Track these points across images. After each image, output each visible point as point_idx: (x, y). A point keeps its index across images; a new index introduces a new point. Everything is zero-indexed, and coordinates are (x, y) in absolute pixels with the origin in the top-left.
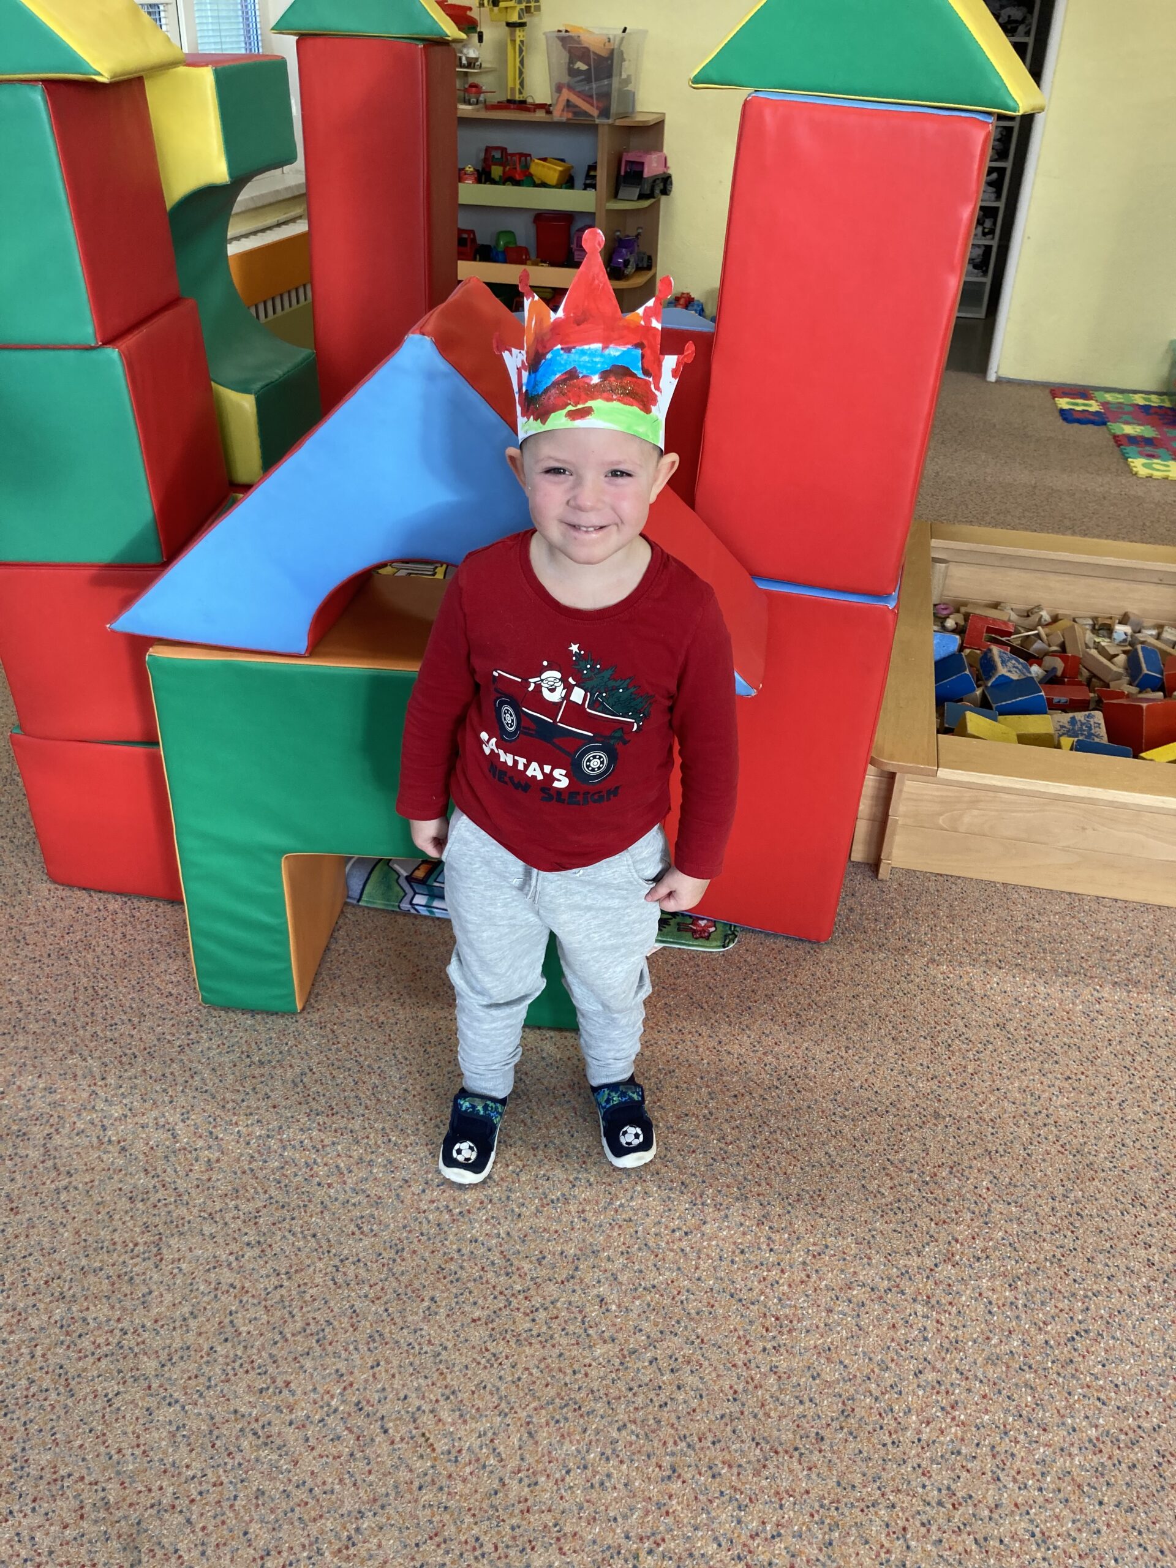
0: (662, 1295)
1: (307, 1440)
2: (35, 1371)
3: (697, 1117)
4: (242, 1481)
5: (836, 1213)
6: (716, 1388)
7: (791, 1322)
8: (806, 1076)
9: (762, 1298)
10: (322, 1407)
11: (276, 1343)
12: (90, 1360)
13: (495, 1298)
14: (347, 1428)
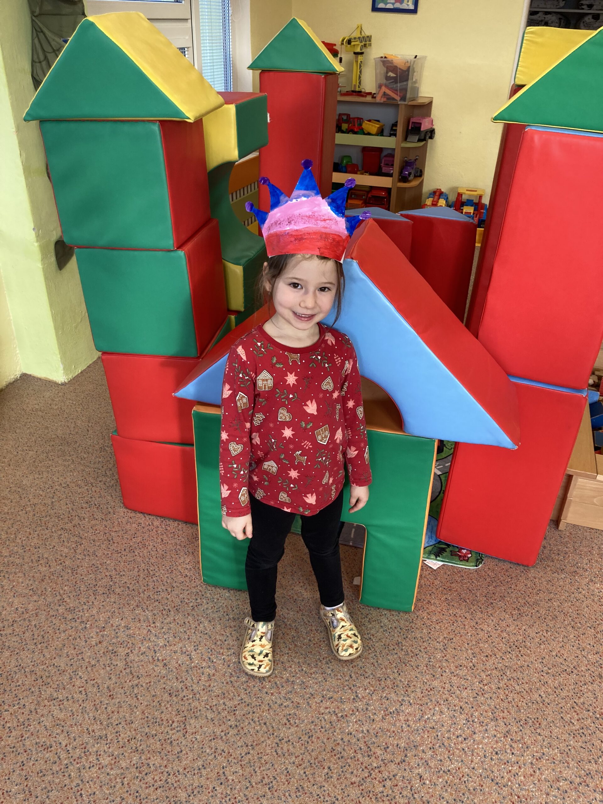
0: (453, 777)
2: (124, 793)
3: (467, 667)
5: (547, 733)
7: (526, 799)
8: (525, 647)
9: (510, 783)
11: (247, 788)
12: (152, 789)
13: (363, 770)
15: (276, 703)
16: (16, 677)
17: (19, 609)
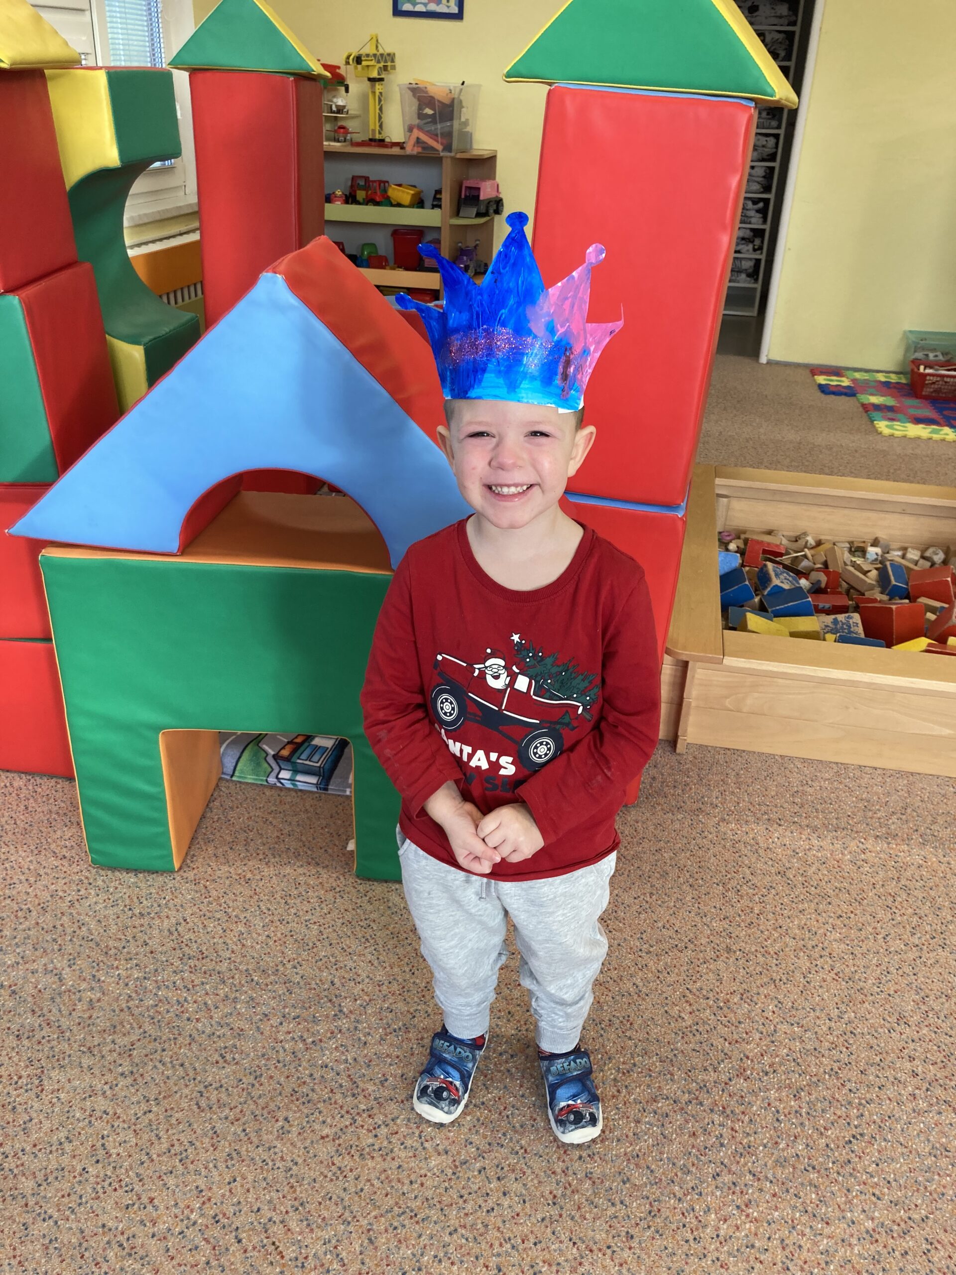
1: (168, 1250)
5: (642, 1035)
10: (182, 1220)
13: (342, 1117)
14: (205, 1239)
15: (203, 1032)
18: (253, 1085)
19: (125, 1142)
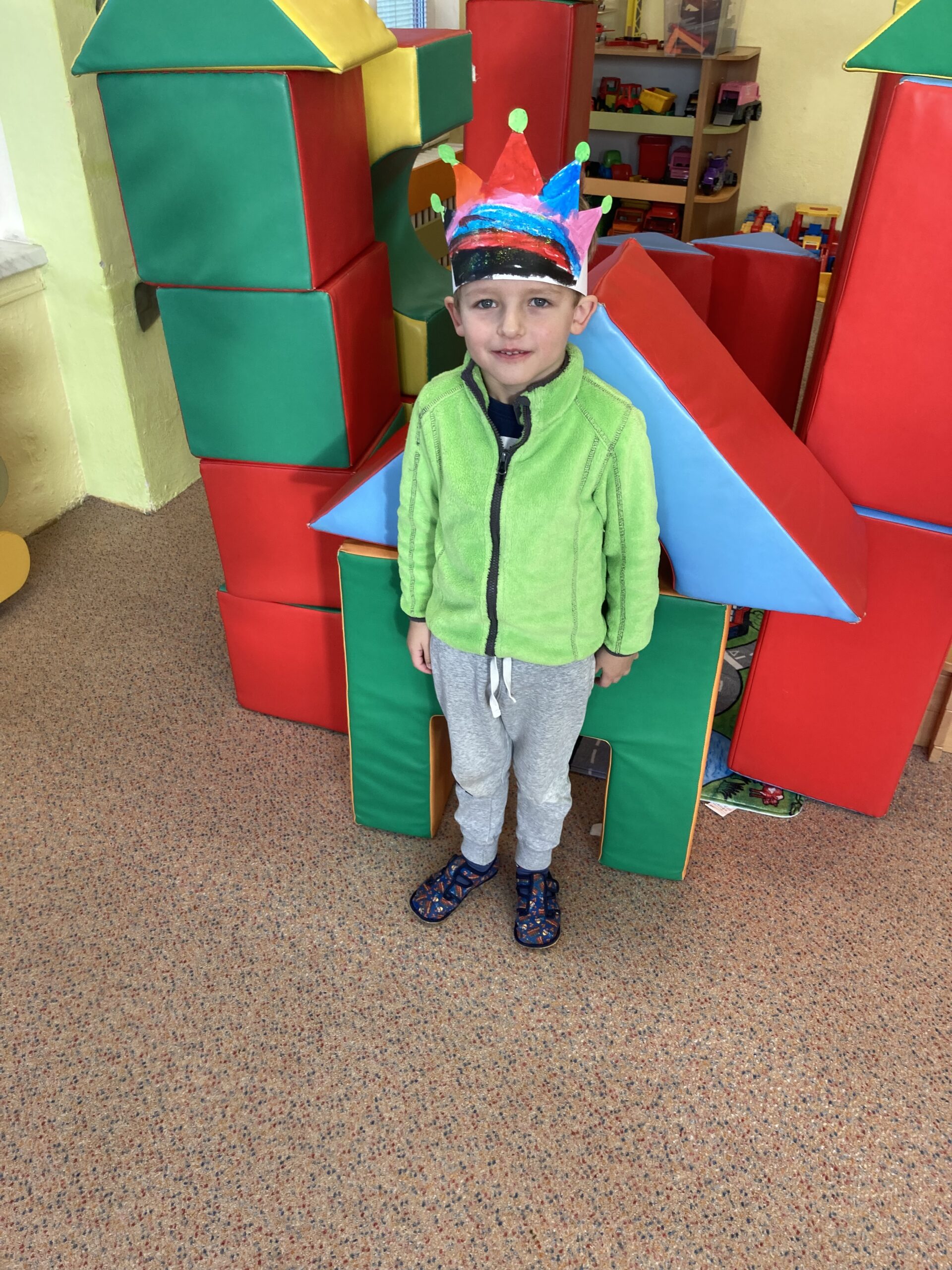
0: (733, 1132)
1: (437, 1221)
2: (225, 1128)
3: (765, 970)
4: (385, 1250)
5: (888, 1074)
6: (781, 1226)
7: (848, 1173)
8: (862, 942)
9: (822, 1147)
10: (448, 1194)
11: (412, 1131)
12: (268, 1125)
13: (591, 1115)
14: (469, 1216)
15: (461, 1009)
16: (70, 953)
17: (76, 853)
18: (508, 1070)
19: (396, 1107)
